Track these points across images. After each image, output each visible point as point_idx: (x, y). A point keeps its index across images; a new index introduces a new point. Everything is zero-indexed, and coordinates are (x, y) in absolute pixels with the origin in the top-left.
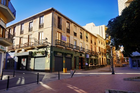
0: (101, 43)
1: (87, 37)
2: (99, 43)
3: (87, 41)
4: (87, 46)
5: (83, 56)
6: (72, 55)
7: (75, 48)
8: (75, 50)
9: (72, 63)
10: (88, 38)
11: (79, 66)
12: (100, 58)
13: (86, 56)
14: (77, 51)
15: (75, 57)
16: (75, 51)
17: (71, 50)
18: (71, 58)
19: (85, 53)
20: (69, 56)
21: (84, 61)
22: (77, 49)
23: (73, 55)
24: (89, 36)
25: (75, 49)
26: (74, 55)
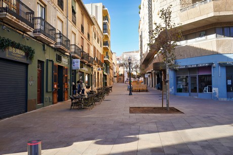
0: (97, 38)
1: (74, 12)
2: (95, 38)
3: (75, 23)
4: (73, 35)
5: (65, 62)
6: (29, 53)
7: (42, 28)
8: (42, 36)
9: (30, 83)
10: (77, 15)
11: (53, 93)
12: (95, 72)
13: (71, 63)
14: (48, 44)
15: (40, 62)
16: (41, 40)
17: (25, 31)
18: (27, 65)
19: (68, 54)
20: (18, 54)
21: (67, 77)
22: (48, 36)
23: (33, 52)
24: (77, 9)
25: (40, 31)
26: (39, 55)
